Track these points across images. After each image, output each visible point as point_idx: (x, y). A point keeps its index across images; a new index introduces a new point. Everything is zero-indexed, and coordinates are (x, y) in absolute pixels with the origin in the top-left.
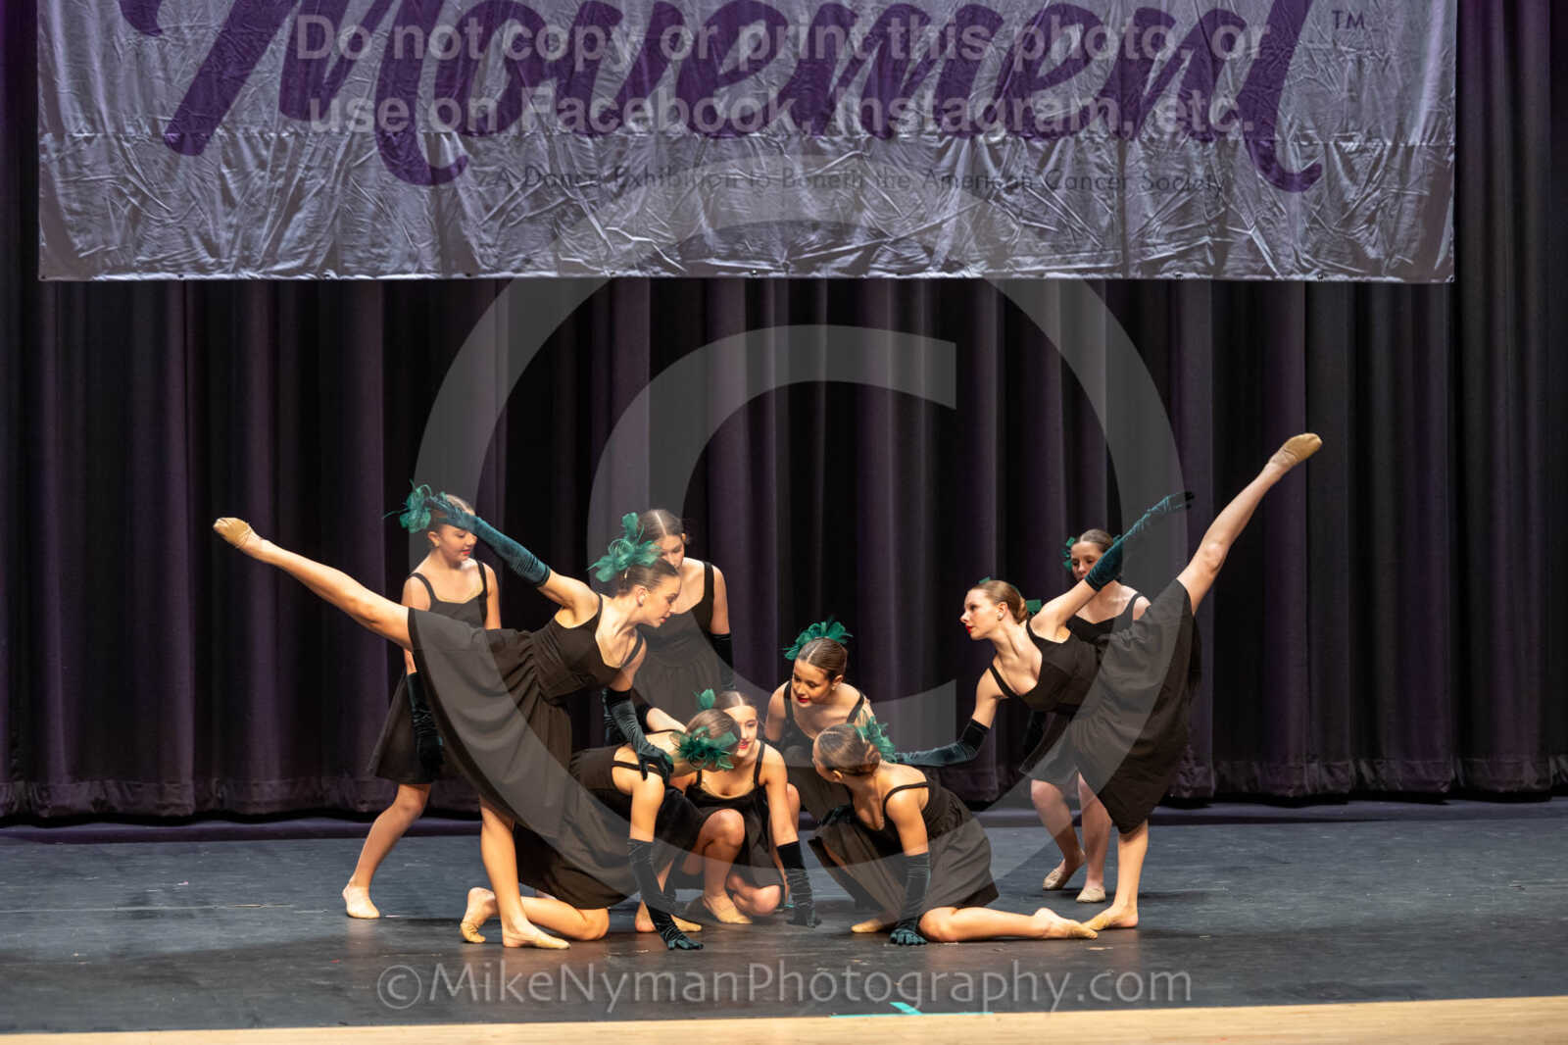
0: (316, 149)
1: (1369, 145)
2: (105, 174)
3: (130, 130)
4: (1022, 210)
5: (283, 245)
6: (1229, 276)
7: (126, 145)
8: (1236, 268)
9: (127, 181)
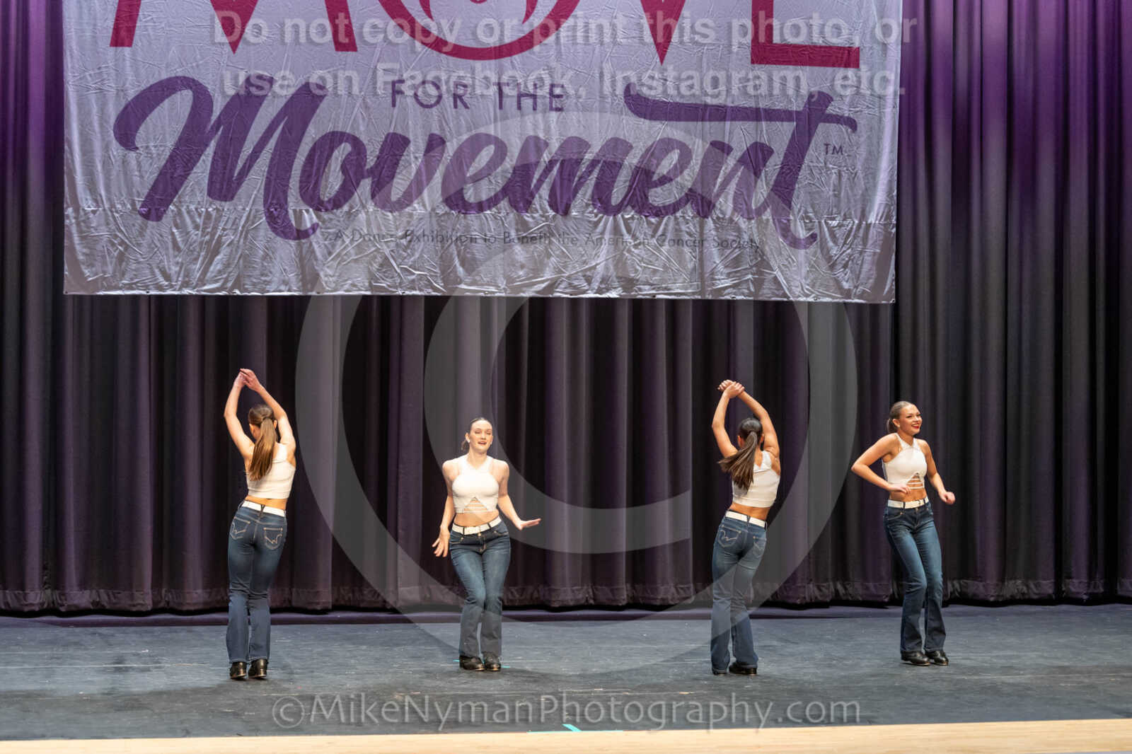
0: (229, 218)
1: (845, 222)
2: (104, 232)
3: (119, 206)
4: (643, 258)
5: (209, 274)
6: (761, 298)
7: (116, 215)
8: (768, 294)
9: (116, 236)
